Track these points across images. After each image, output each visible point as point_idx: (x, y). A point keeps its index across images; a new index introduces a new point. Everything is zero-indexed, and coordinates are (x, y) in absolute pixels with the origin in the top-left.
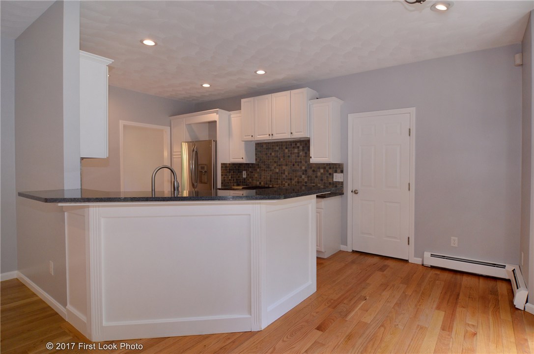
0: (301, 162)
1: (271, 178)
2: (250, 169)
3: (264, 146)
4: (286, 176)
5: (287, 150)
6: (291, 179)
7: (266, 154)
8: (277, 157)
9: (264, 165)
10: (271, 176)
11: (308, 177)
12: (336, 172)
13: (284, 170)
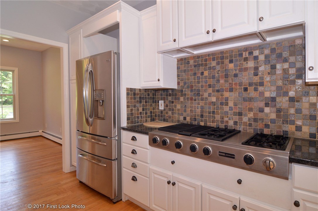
0: (262, 84)
1: (202, 112)
2: (170, 98)
3: (192, 62)
4: (231, 109)
5: (231, 66)
6: (240, 114)
7: (195, 74)
8: (213, 77)
9: (192, 91)
10: (202, 108)
11: (279, 111)
13: (227, 99)
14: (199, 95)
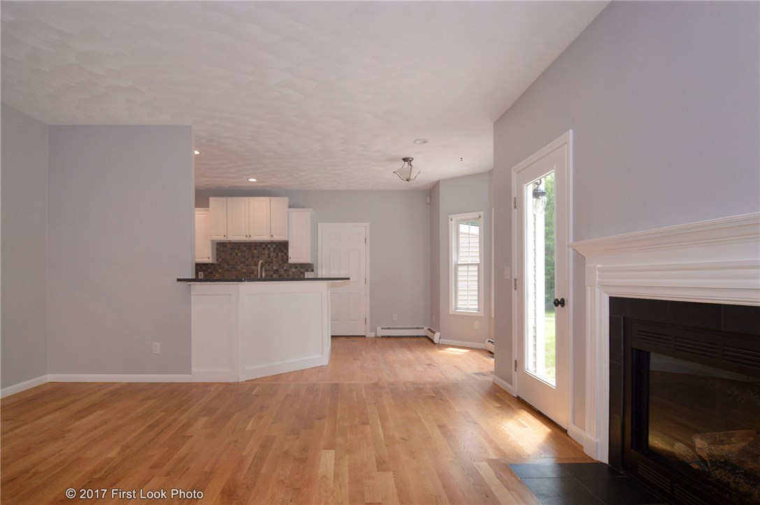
0: (272, 262)
2: (209, 270)
3: (229, 246)
5: (256, 251)
7: (231, 254)
8: (244, 257)
9: (228, 265)
12: (307, 271)
13: (253, 270)
14: (234, 268)
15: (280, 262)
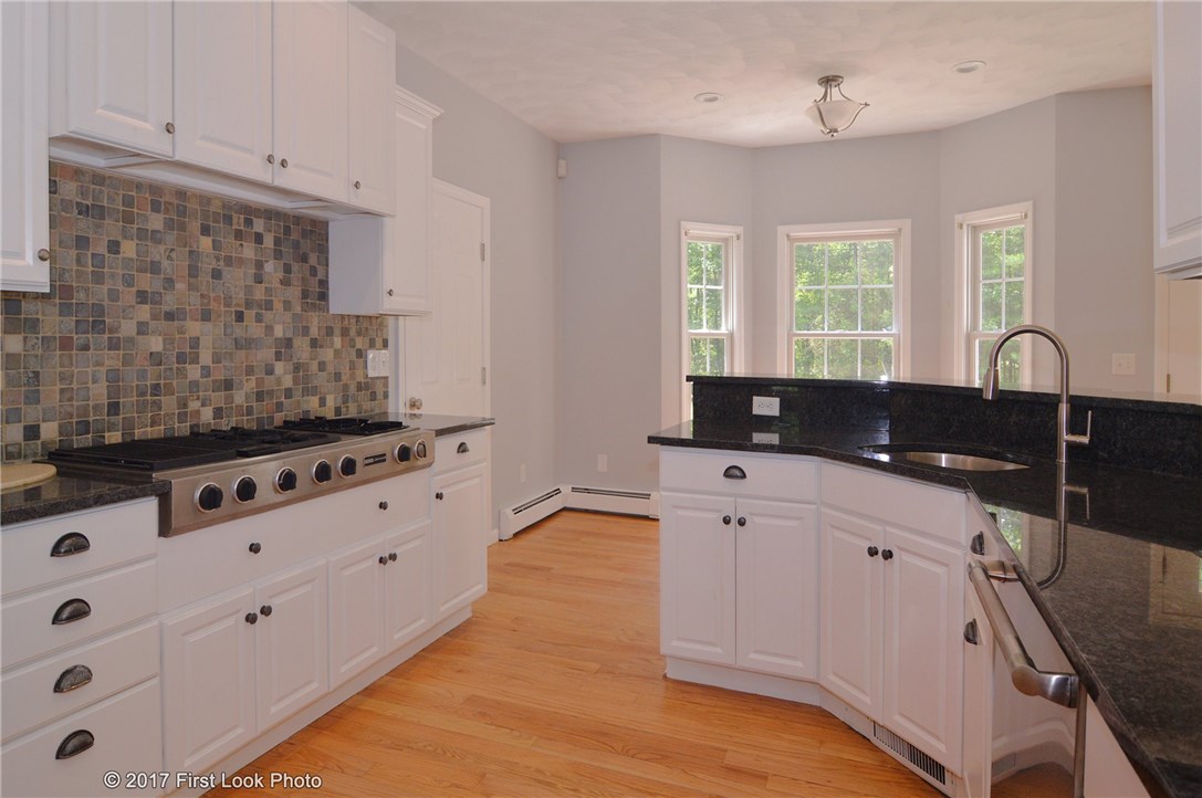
3: (68, 189)
4: (206, 371)
5: (206, 244)
6: (228, 385)
8: (154, 267)
9: (66, 309)
12: (372, 345)
13: (195, 343)
14: (98, 326)
15: (298, 309)
